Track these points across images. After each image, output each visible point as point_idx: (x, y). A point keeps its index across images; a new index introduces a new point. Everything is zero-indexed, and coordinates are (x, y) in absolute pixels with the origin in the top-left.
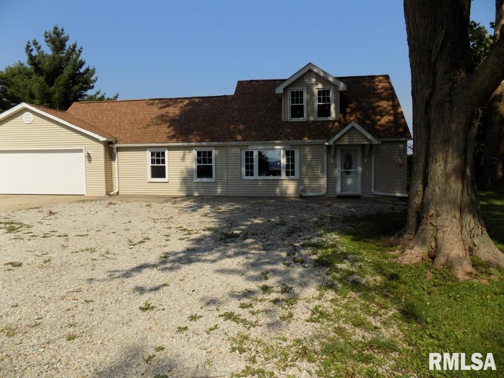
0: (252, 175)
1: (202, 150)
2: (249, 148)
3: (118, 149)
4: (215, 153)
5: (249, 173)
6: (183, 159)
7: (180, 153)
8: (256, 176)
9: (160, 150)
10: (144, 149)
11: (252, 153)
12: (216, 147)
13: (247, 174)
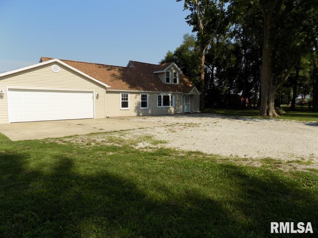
0: (161, 105)
1: (143, 94)
2: (160, 94)
4: (148, 95)
5: (160, 105)
6: (136, 98)
7: (135, 95)
8: (162, 106)
9: (126, 94)
10: (119, 92)
11: (161, 96)
12: (149, 93)
13: (159, 105)
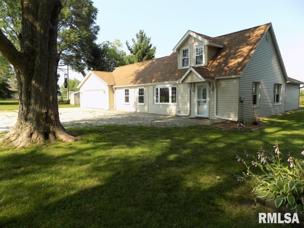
1: (140, 88)
2: (157, 86)
3: (115, 88)
4: (145, 89)
5: (157, 100)
6: (134, 93)
7: (134, 89)
8: (159, 102)
9: (127, 89)
10: (122, 88)
11: (158, 89)
12: (145, 86)
